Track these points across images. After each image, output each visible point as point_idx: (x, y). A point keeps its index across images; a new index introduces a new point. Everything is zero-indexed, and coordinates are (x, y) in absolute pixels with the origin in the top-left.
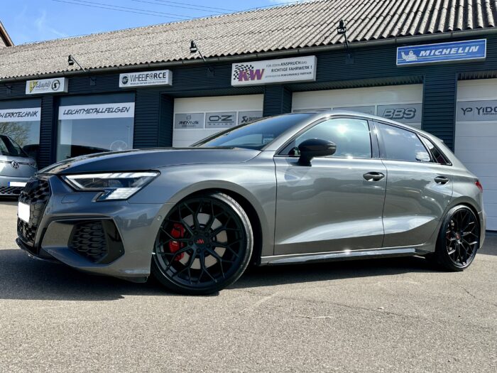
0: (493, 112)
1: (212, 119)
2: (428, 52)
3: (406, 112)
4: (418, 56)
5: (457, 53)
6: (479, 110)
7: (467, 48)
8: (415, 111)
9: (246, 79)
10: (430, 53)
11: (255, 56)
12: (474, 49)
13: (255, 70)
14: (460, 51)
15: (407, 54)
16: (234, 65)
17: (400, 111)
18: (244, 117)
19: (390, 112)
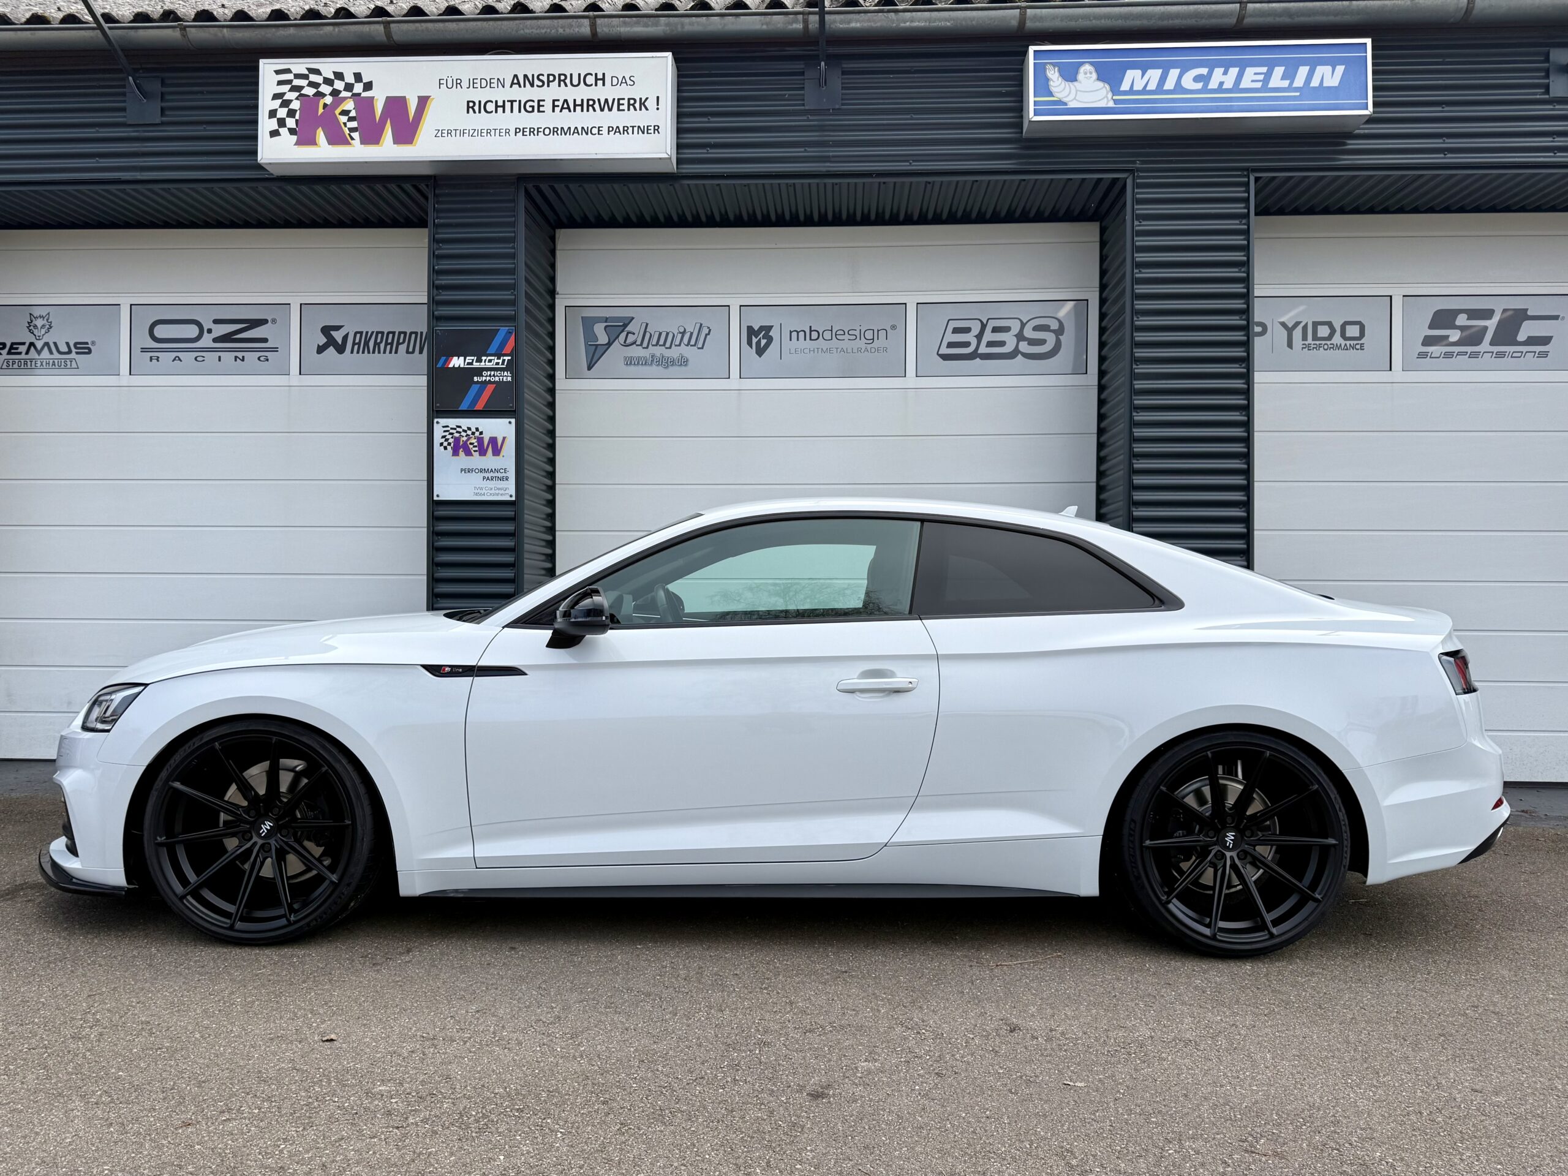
0: (1337, 339)
1: (161, 331)
2: (1155, 74)
3: (1028, 333)
4: (1115, 89)
6: (1290, 331)
7: (1303, 71)
8: (1059, 332)
9: (337, 138)
10: (1163, 79)
11: (377, 30)
12: (1330, 76)
14: (1277, 79)
15: (1070, 75)
16: (267, 68)
17: (1007, 329)
18: (326, 330)
19: (967, 330)
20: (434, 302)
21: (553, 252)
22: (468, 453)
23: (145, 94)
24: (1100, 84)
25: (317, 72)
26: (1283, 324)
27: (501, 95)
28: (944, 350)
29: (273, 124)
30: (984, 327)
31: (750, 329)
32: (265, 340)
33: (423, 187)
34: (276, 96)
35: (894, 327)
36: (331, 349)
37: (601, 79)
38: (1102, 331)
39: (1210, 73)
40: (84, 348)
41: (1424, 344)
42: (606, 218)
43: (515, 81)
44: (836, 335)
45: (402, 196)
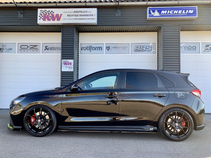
0: (192, 49)
1: (22, 47)
2: (166, 11)
3: (147, 48)
4: (160, 13)
5: (182, 13)
6: (185, 48)
7: (187, 11)
8: (152, 47)
9: (49, 20)
11: (55, 4)
12: (191, 12)
13: (55, 14)
14: (184, 12)
15: (154, 11)
16: (39, 10)
17: (144, 47)
18: (46, 47)
19: (138, 47)
20: (62, 43)
21: (79, 36)
22: (67, 65)
23: (21, 13)
24: (158, 13)
25: (46, 11)
26: (184, 47)
27: (72, 14)
28: (135, 50)
29: (40, 18)
30: (141, 47)
31: (107, 47)
32: (37, 48)
33: (61, 27)
34: (40, 14)
35: (128, 47)
36: (46, 50)
37: (87, 12)
38: (158, 47)
39: (174, 11)
40: (11, 49)
41: (205, 50)
42: (86, 31)
43: (74, 12)
44: (119, 48)
45: (57, 28)
